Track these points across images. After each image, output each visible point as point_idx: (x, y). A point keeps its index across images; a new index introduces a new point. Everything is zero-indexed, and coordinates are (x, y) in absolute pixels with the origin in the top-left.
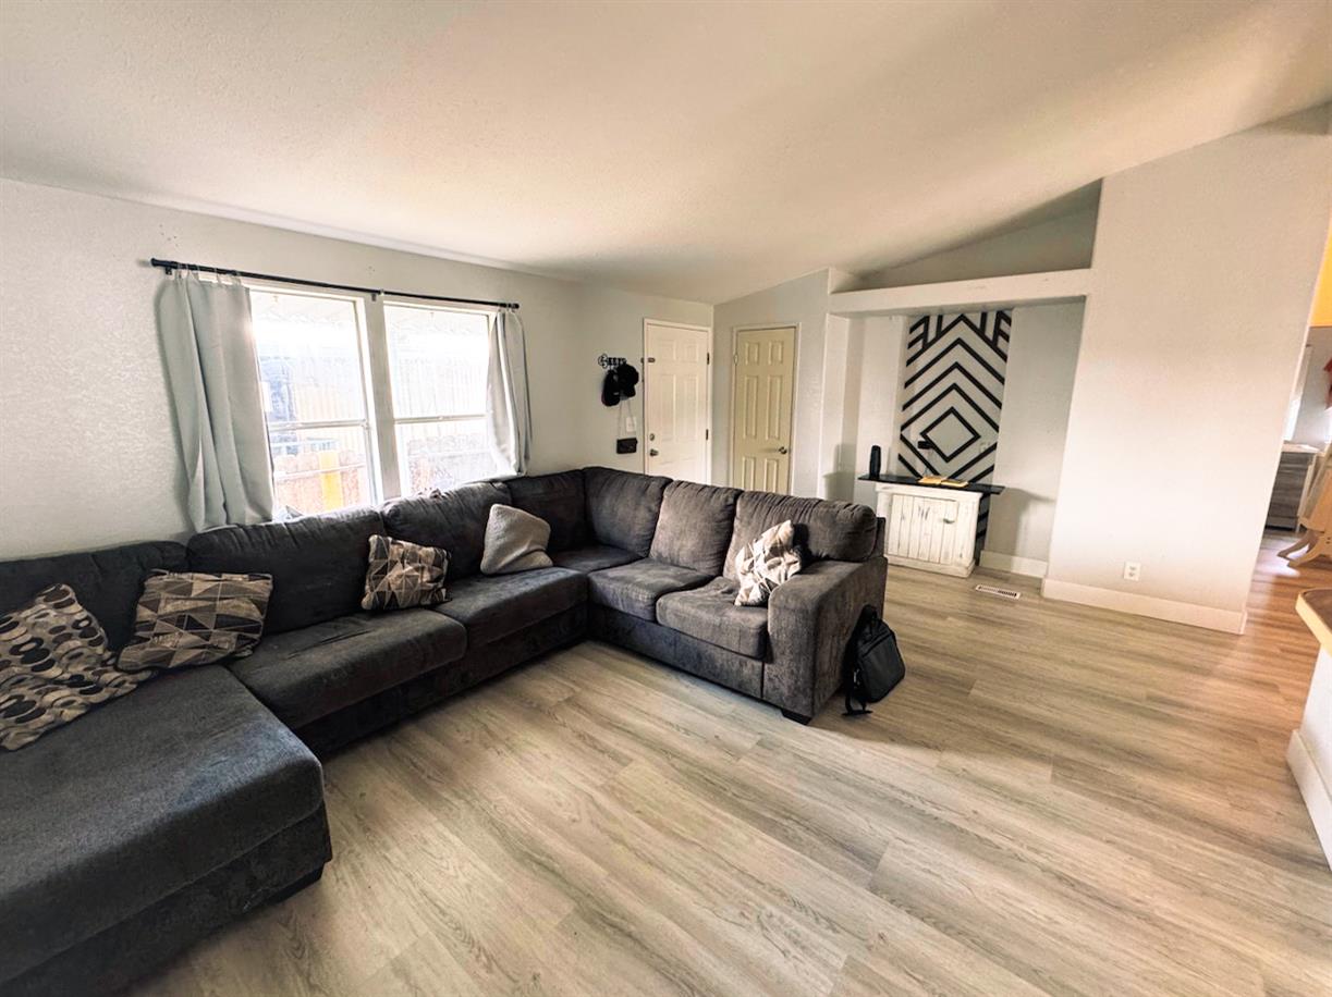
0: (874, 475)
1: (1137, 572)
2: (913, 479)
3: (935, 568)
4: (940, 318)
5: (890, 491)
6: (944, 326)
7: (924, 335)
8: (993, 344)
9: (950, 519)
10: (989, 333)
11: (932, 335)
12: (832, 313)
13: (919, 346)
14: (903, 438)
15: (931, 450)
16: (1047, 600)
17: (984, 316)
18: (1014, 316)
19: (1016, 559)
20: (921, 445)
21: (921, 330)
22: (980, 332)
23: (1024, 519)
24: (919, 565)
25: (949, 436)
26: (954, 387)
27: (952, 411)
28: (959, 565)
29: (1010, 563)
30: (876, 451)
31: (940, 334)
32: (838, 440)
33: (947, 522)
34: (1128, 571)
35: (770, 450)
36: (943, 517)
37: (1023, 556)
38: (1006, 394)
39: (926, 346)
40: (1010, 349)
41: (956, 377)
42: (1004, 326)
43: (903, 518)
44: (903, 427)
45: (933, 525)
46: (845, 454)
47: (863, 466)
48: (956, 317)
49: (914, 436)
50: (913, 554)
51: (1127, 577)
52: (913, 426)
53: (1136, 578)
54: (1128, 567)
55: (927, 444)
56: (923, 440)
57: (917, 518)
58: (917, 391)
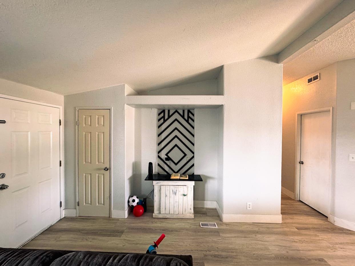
0: (151, 177)
1: (251, 206)
2: (167, 177)
3: (181, 216)
4: (169, 111)
5: (160, 184)
6: (170, 114)
7: (164, 117)
8: (187, 121)
9: (185, 194)
10: (186, 117)
11: (166, 117)
12: (127, 104)
13: (162, 121)
14: (159, 157)
15: (170, 161)
17: (184, 111)
18: (196, 112)
19: (205, 202)
20: (167, 159)
21: (162, 115)
22: (183, 117)
23: (206, 185)
24: (175, 217)
25: (176, 155)
26: (176, 136)
27: (176, 145)
28: (190, 213)
29: (203, 204)
30: (151, 164)
31: (169, 117)
32: (133, 160)
33: (185, 195)
34: (248, 206)
35: (99, 169)
36: (182, 193)
38: (196, 140)
39: (165, 121)
40: (195, 124)
41: (176, 133)
42: (190, 115)
43: (166, 196)
44: (159, 152)
45: (179, 197)
47: (145, 171)
48: (174, 111)
49: (163, 155)
50: (172, 212)
51: (248, 208)
52: (162, 151)
53: (251, 208)
54: (248, 205)
55: (168, 159)
56: (167, 157)
57: (172, 195)
58: (163, 138)
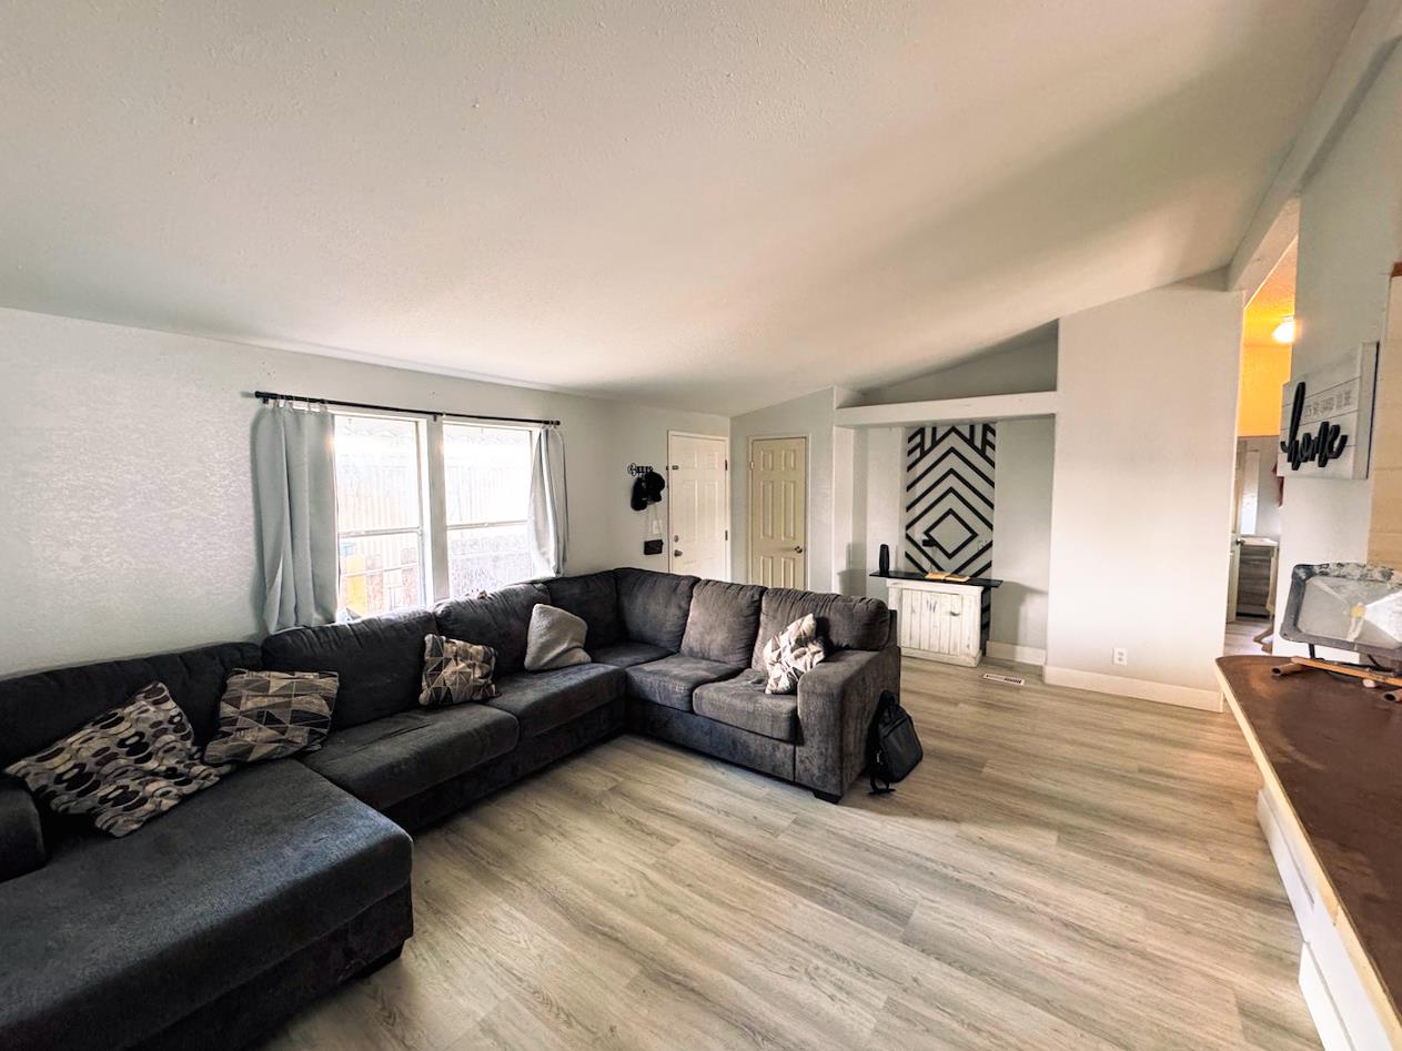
0: (884, 572)
1: (1125, 658)
2: (919, 575)
3: (946, 659)
4: (934, 430)
5: (899, 586)
6: (938, 437)
7: (921, 444)
8: (982, 453)
9: (956, 612)
10: (978, 443)
11: (928, 444)
12: (838, 426)
13: (917, 453)
14: (908, 537)
15: (934, 548)
16: (1049, 686)
17: (972, 428)
18: (997, 428)
19: (1018, 648)
20: (926, 543)
21: (918, 439)
22: (970, 442)
23: (1023, 610)
24: (931, 657)
25: (949, 534)
26: (951, 490)
27: (951, 512)
28: (968, 655)
29: (1013, 652)
30: (884, 549)
31: (935, 443)
32: (850, 540)
33: (954, 614)
34: (1117, 656)
35: (788, 550)
36: (949, 610)
37: (1024, 645)
38: (997, 496)
39: (924, 454)
40: (996, 456)
41: (952, 481)
42: (990, 436)
43: (913, 611)
44: (908, 527)
45: (941, 616)
46: (855, 552)
47: (873, 564)
48: (949, 428)
49: (918, 534)
50: (925, 646)
51: (1117, 661)
52: (917, 524)
53: (1125, 662)
54: (1116, 652)
55: (931, 542)
56: (926, 538)
57: (926, 612)
58: (918, 494)
